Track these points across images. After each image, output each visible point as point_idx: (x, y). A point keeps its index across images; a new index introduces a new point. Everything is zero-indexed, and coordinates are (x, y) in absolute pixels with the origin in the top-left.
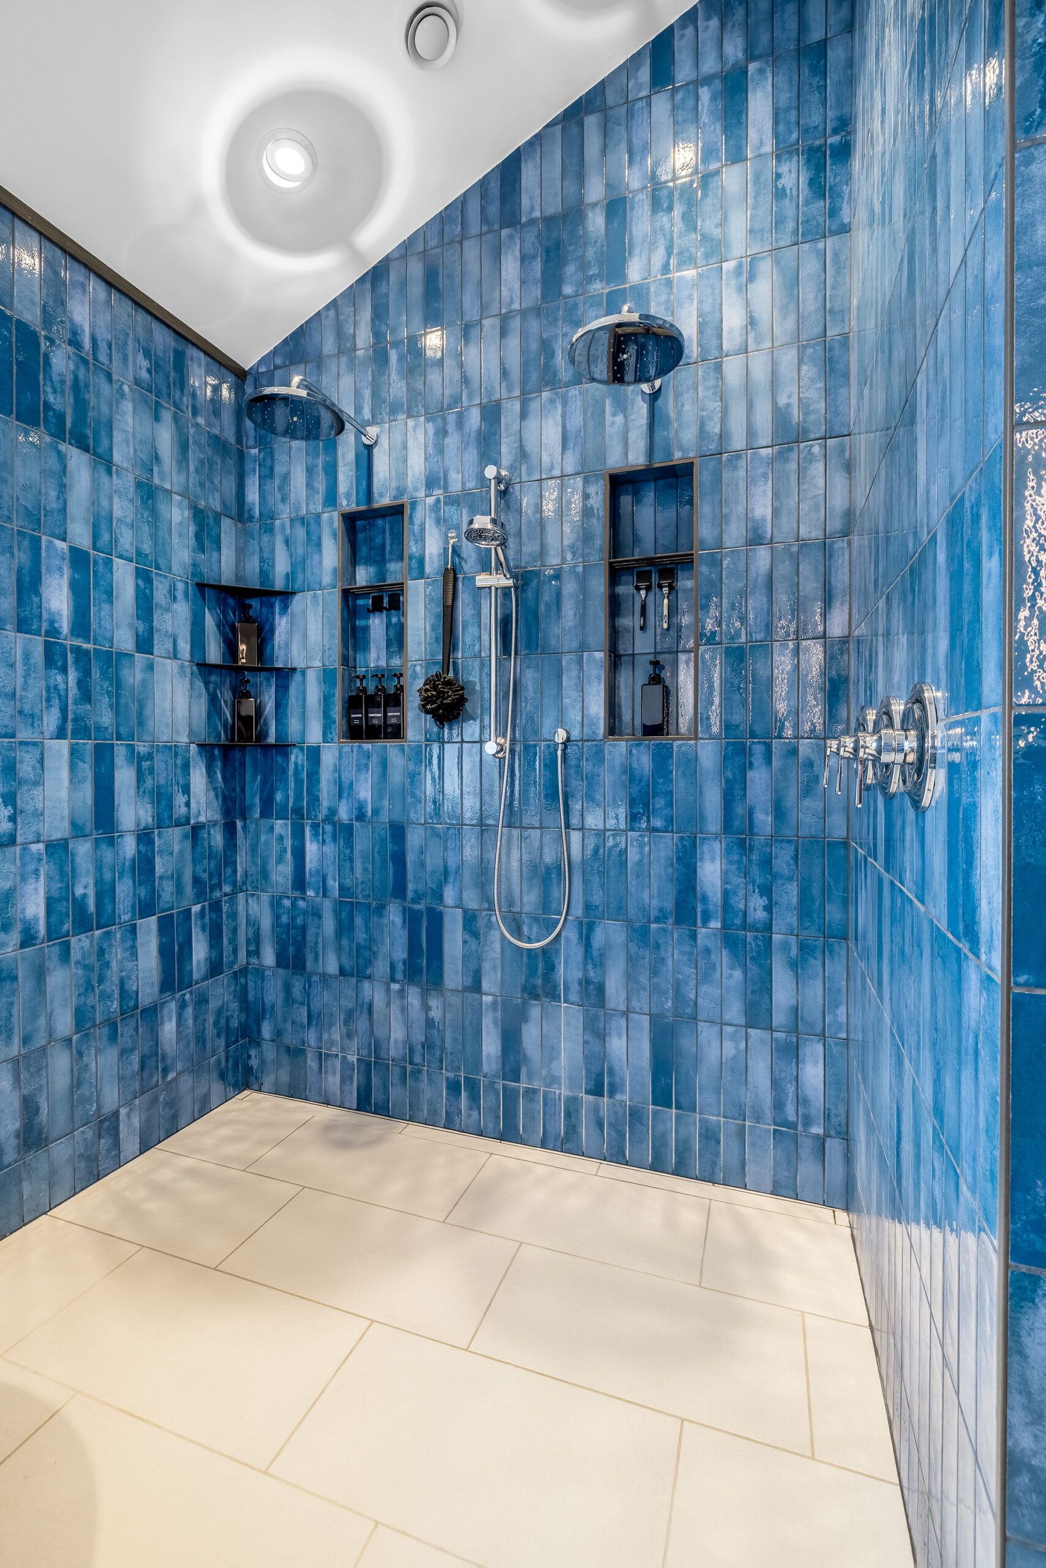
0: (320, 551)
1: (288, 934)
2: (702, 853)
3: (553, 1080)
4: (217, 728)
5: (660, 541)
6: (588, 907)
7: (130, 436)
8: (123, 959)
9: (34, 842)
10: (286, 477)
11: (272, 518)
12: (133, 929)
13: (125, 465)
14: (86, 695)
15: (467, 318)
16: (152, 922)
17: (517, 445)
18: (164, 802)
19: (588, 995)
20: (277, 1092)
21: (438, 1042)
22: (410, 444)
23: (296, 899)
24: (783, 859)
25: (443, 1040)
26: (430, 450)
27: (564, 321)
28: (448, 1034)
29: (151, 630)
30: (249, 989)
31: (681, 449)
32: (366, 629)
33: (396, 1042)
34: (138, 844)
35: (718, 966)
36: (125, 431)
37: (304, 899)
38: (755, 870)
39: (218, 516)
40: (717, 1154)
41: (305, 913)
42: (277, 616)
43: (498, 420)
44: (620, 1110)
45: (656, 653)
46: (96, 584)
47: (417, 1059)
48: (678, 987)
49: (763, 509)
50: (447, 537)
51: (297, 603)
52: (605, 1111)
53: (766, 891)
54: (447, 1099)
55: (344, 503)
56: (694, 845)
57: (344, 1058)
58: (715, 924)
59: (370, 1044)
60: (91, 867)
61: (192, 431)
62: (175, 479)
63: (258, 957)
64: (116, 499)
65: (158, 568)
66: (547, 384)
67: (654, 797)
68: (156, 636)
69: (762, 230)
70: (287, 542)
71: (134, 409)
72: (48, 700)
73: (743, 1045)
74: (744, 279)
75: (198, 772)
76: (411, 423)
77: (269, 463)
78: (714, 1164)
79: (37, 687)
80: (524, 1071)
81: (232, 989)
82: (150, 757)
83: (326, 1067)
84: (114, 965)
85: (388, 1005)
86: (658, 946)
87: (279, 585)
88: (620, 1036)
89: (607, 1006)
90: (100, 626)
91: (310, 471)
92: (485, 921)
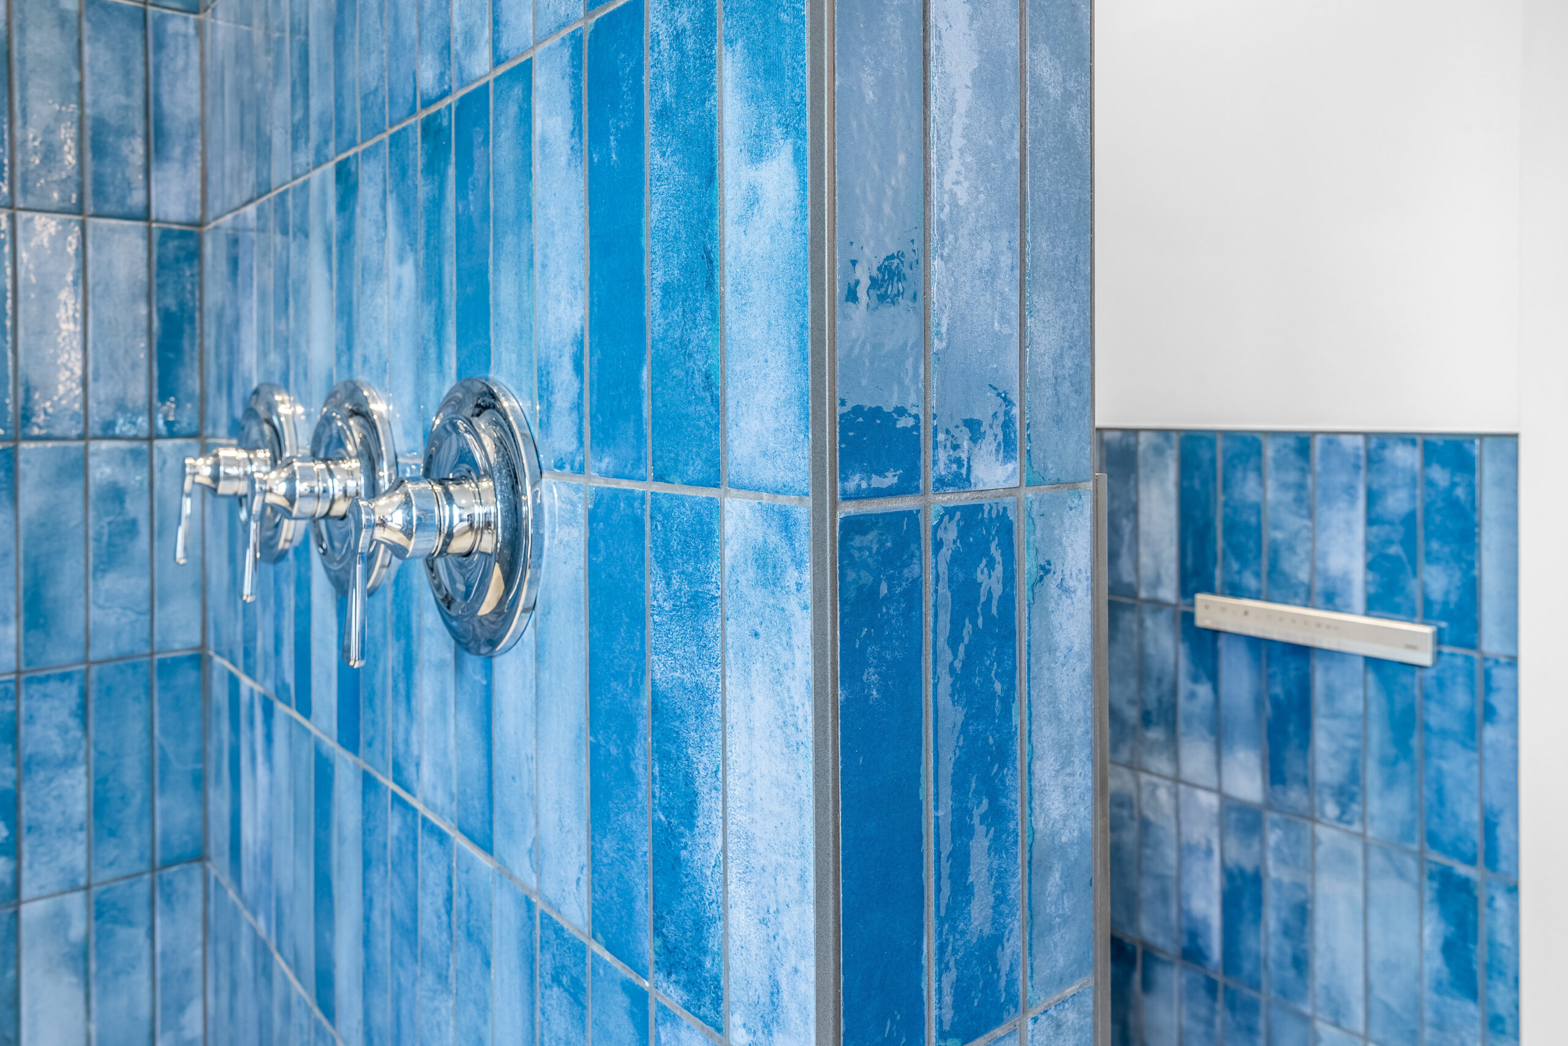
24: (47, 722)
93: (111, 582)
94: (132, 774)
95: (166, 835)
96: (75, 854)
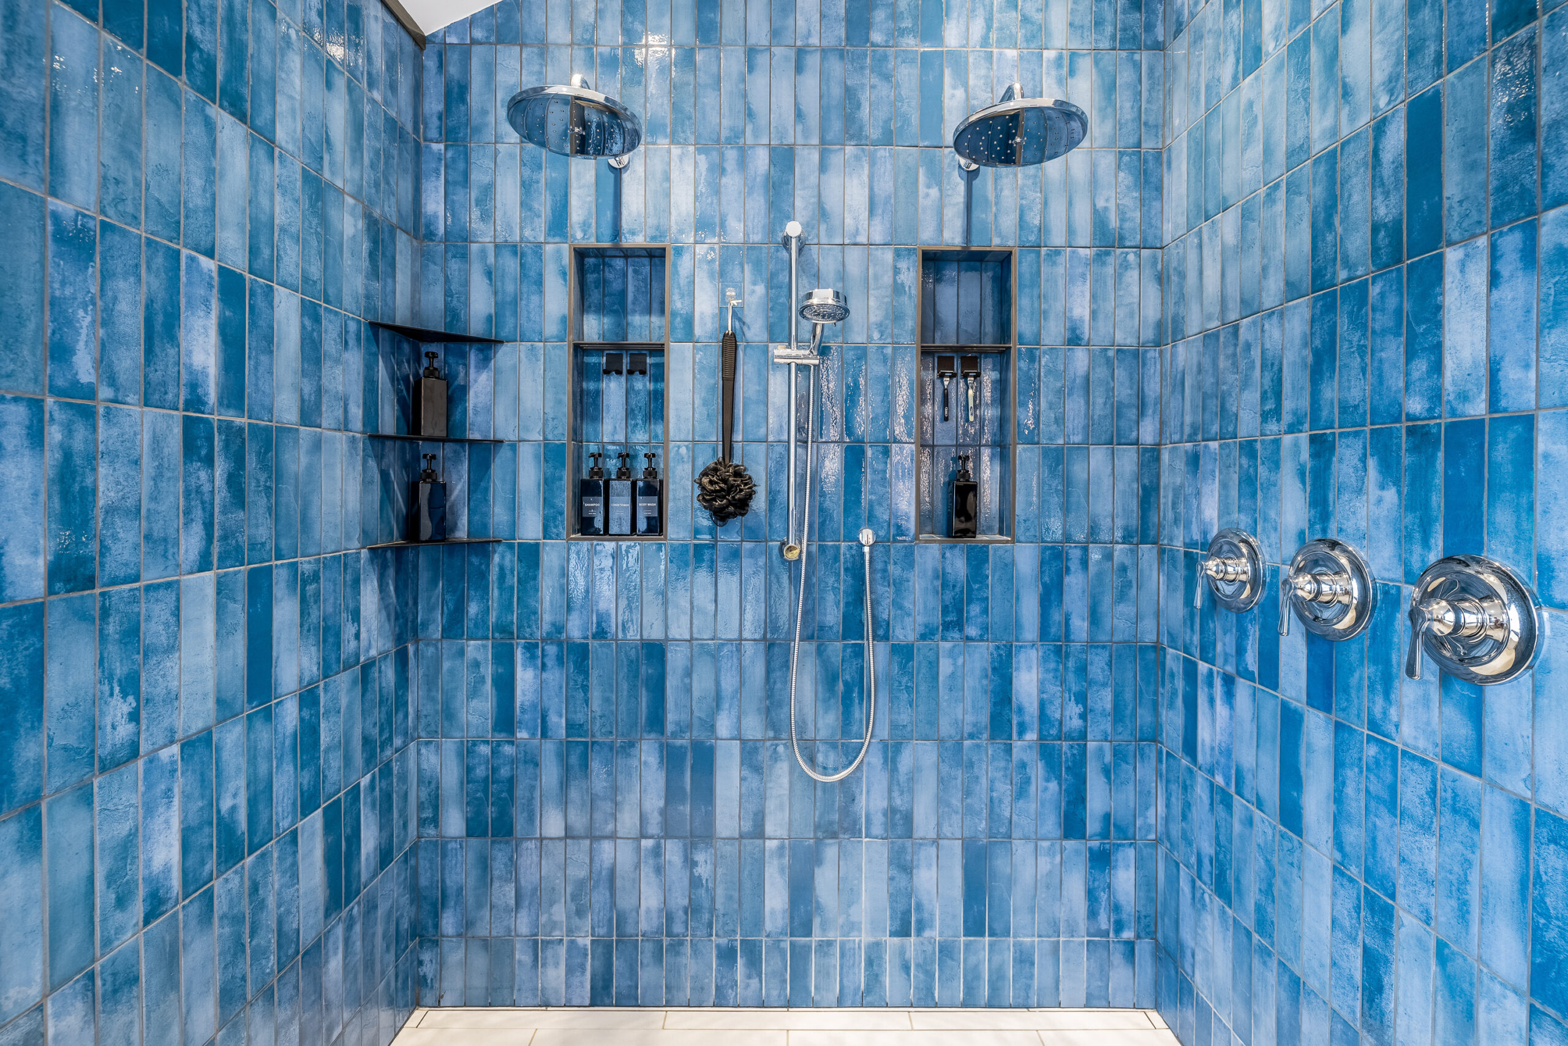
0: (541, 292)
1: (485, 791)
2: (1018, 662)
3: (852, 927)
4: (389, 523)
5: (963, 327)
6: (894, 726)
7: (297, 106)
8: (282, 886)
9: (165, 746)
10: (489, 190)
11: (466, 240)
12: (294, 835)
13: (290, 147)
14: (237, 495)
15: (752, 41)
16: (317, 817)
17: (814, 200)
18: (331, 640)
19: (894, 826)
20: (466, 1003)
21: (706, 904)
22: (675, 175)
23: (499, 744)
24: (1098, 666)
25: (713, 900)
26: (702, 188)
27: (872, 71)
28: (720, 892)
29: (319, 391)
30: (421, 870)
31: (1000, 235)
32: (598, 393)
33: (648, 911)
34: (301, 710)
35: (1033, 779)
36: (291, 98)
37: (512, 743)
38: (1071, 677)
39: (392, 229)
40: (1032, 977)
41: (513, 761)
42: (472, 371)
43: (791, 169)
44: (929, 948)
45: (958, 446)
46: (253, 324)
47: (678, 928)
48: (992, 804)
49: (1081, 310)
50: (724, 294)
51: (504, 355)
52: (911, 954)
53: (1081, 698)
54: (718, 971)
55: (579, 235)
56: (1010, 655)
57: (572, 943)
58: (1031, 736)
59: (610, 920)
60: (243, 762)
61: (367, 108)
62: (348, 174)
63: (436, 827)
64: (278, 198)
65: (327, 301)
66: (852, 137)
67: (968, 604)
68: (324, 400)
69: (1082, 27)
70: (489, 274)
71: (303, 66)
72: (187, 512)
73: (1058, 859)
74: (1065, 71)
75: (369, 588)
76: (676, 151)
77: (461, 165)
78: (1028, 987)
79: (174, 492)
80: (816, 922)
81: (402, 878)
82: (315, 577)
83: (544, 959)
84: (271, 901)
85: (638, 866)
86: (971, 765)
87: (476, 328)
88: (929, 866)
89: (915, 835)
90: (257, 390)
91: (527, 186)
92: (769, 753)
93: (1122, 608)
94: (1128, 696)
95: (1141, 727)
96: (1107, 725)
